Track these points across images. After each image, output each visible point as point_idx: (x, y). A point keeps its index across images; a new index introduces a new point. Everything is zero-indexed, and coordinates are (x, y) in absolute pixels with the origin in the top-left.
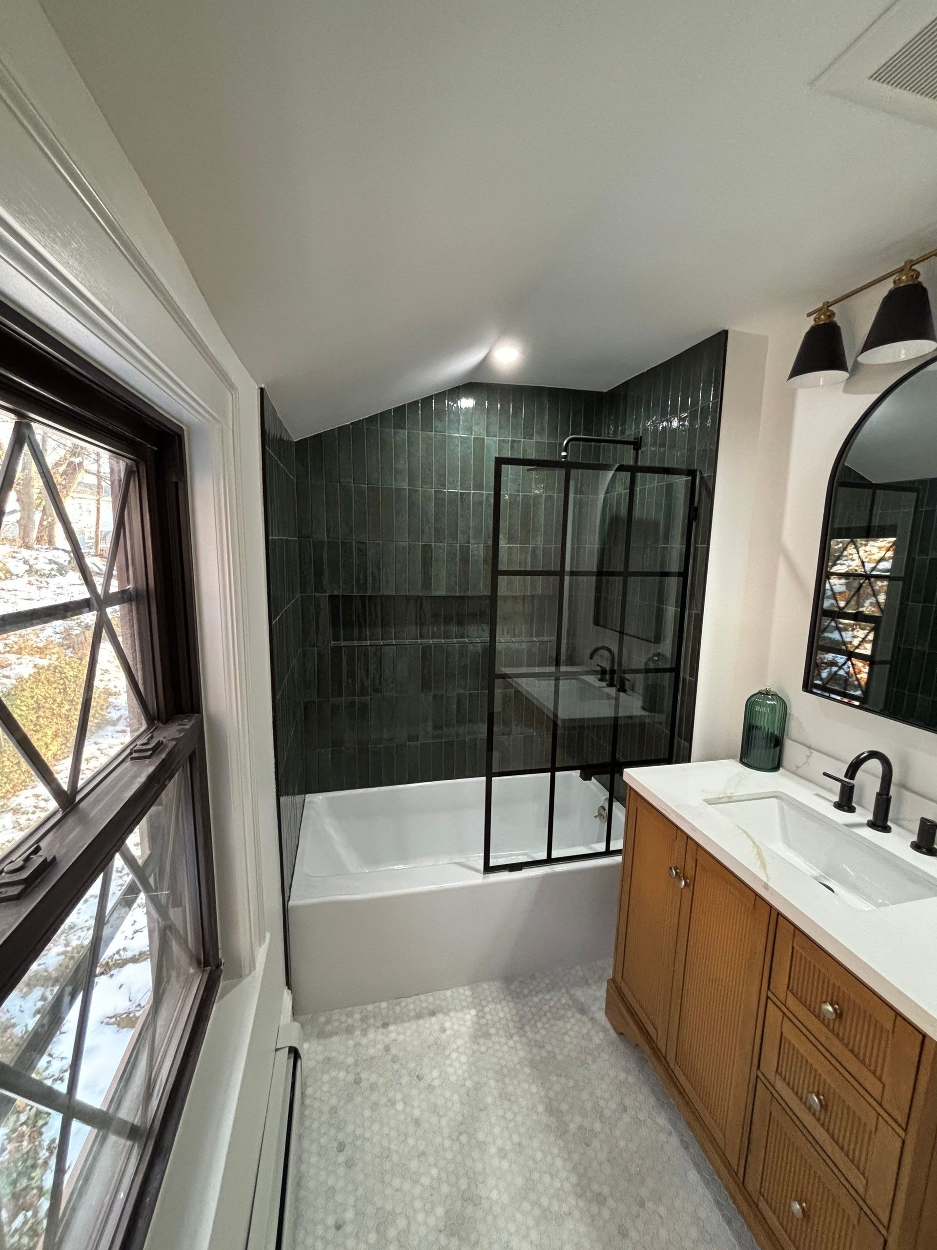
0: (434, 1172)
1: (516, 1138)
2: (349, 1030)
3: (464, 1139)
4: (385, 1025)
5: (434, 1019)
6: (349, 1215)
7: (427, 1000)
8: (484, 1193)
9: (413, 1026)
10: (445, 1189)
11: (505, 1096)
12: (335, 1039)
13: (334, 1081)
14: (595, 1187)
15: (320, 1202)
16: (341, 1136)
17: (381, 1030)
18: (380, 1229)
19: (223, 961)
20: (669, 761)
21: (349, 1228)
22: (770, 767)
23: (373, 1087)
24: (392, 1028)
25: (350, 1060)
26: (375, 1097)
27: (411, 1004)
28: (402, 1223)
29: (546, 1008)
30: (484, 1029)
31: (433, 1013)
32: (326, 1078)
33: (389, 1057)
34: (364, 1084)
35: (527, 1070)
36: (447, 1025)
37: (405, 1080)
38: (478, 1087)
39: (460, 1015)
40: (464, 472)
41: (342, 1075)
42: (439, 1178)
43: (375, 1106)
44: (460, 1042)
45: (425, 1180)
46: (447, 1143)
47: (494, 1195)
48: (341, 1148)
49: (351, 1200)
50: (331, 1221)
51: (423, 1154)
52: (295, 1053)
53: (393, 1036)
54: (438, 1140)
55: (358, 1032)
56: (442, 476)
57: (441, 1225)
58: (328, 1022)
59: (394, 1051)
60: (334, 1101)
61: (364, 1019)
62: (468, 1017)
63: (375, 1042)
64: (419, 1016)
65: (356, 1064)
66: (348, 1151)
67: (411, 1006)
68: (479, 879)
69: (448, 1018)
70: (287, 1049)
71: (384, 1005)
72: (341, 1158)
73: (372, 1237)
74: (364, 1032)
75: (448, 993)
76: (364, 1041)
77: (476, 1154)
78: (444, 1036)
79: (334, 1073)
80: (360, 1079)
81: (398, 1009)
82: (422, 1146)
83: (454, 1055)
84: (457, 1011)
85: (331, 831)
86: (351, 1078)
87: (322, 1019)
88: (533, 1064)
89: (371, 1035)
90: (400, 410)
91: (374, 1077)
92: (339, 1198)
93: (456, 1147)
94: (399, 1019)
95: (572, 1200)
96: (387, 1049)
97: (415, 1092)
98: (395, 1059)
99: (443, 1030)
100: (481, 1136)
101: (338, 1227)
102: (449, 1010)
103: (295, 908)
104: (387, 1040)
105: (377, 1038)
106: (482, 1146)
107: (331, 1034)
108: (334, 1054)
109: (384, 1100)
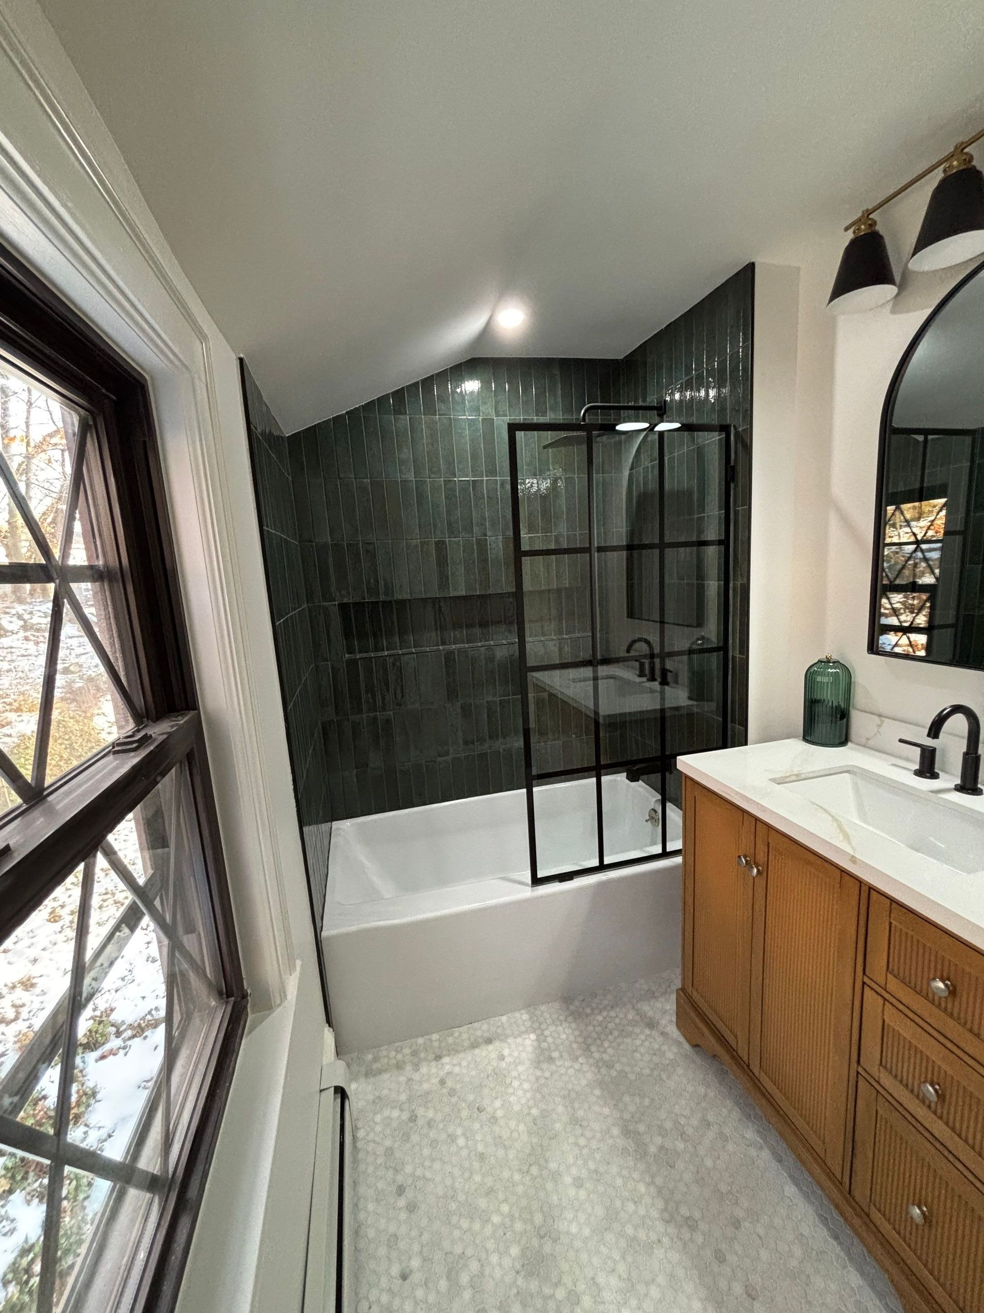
0: (505, 1208)
1: (592, 1165)
2: (399, 1066)
3: (534, 1170)
4: (438, 1058)
5: (490, 1047)
6: (415, 1263)
7: (483, 1028)
8: (562, 1226)
9: (469, 1056)
10: (519, 1226)
11: (575, 1121)
12: (386, 1076)
13: (388, 1121)
14: (684, 1211)
15: (382, 1251)
16: (400, 1179)
17: (433, 1064)
18: (452, 1275)
19: (249, 991)
20: (724, 746)
21: (417, 1277)
22: (837, 741)
23: (430, 1124)
24: (446, 1060)
25: (403, 1097)
26: (432, 1134)
27: (464, 1033)
28: (474, 1266)
29: (611, 1026)
30: (547, 1053)
31: (489, 1041)
32: (378, 1118)
33: (445, 1091)
34: (421, 1122)
35: (597, 1092)
36: (506, 1052)
37: (465, 1114)
38: (544, 1114)
39: (519, 1040)
40: (475, 457)
41: (395, 1113)
42: (512, 1217)
43: (434, 1143)
44: (521, 1068)
45: (496, 1219)
46: (517, 1177)
47: (574, 1229)
48: (401, 1190)
49: (416, 1248)
50: (395, 1270)
51: (491, 1191)
52: (341, 1093)
53: (448, 1068)
54: (506, 1174)
55: (409, 1067)
56: (450, 463)
57: (518, 1266)
58: (376, 1059)
59: (449, 1084)
60: (388, 1143)
61: (415, 1053)
62: (528, 1042)
63: (429, 1077)
64: (474, 1045)
65: (410, 1100)
66: (409, 1194)
67: (465, 1036)
68: (528, 892)
69: (506, 1045)
70: (333, 1089)
71: (435, 1037)
72: (402, 1203)
73: (443, 1284)
74: (416, 1067)
75: (504, 1019)
76: (416, 1076)
77: (549, 1186)
78: (503, 1064)
79: (387, 1113)
80: (416, 1116)
81: (450, 1040)
82: (489, 1181)
83: (516, 1084)
84: (515, 1037)
85: (362, 858)
86: (405, 1116)
88: (601, 1084)
89: (424, 1070)
90: (399, 394)
91: (430, 1114)
92: (402, 1245)
93: (527, 1180)
94: (454, 1050)
95: (660, 1227)
96: (442, 1082)
97: (477, 1126)
98: (452, 1092)
99: (502, 1058)
100: (553, 1166)
101: (404, 1277)
102: (507, 1037)
103: (328, 938)
104: (442, 1073)
105: (430, 1072)
106: (555, 1176)
107: (380, 1072)
108: (385, 1092)
109: (443, 1136)
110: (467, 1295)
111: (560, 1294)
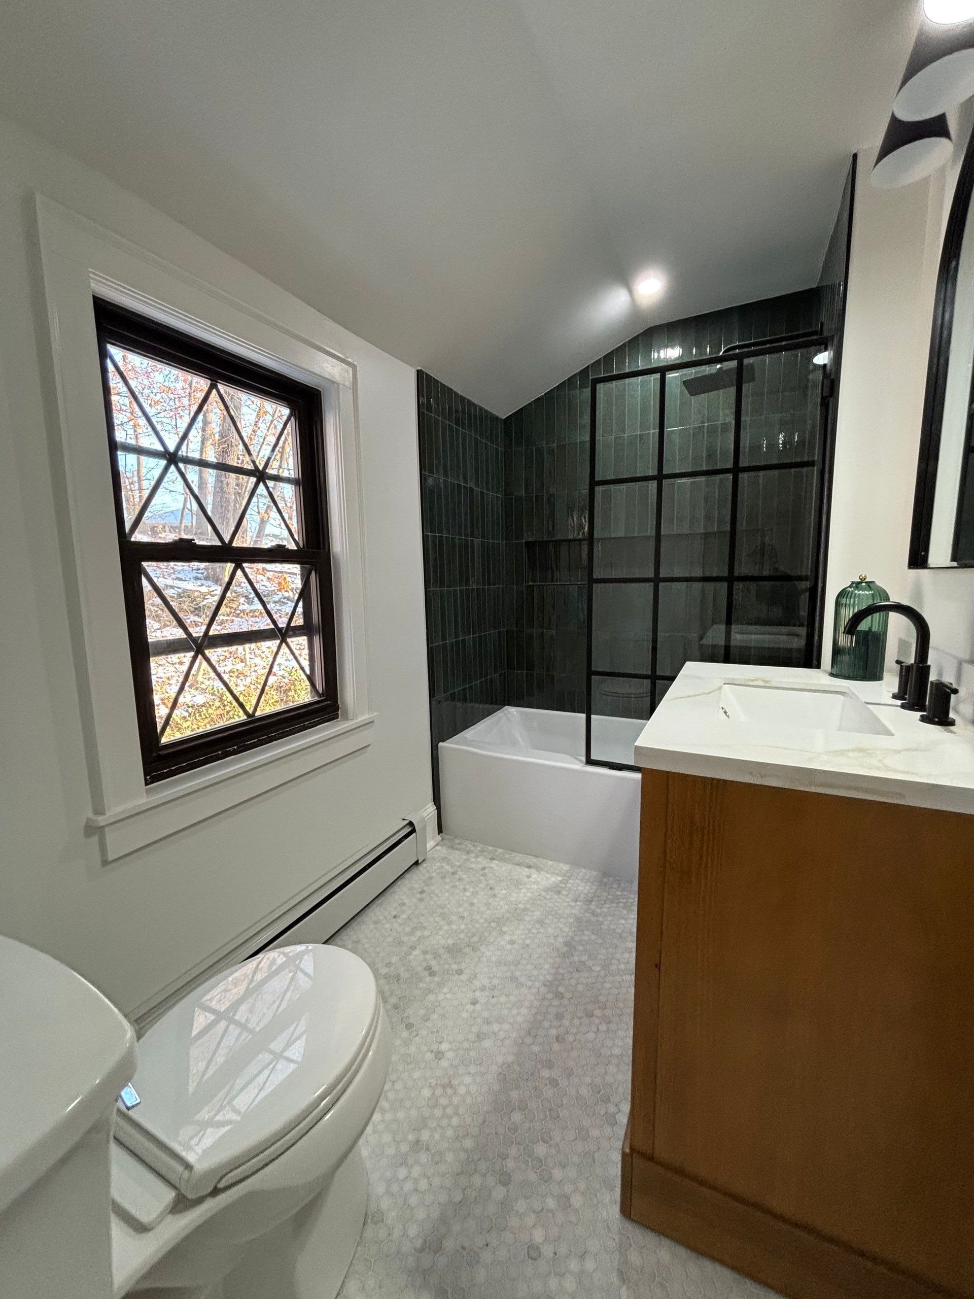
0: (463, 927)
1: (528, 942)
2: (469, 852)
3: (493, 925)
4: (492, 859)
5: (527, 870)
6: (404, 916)
7: (533, 860)
8: (483, 949)
9: (510, 866)
10: (462, 936)
11: (541, 922)
12: (457, 852)
14: (561, 989)
16: (425, 888)
17: (488, 860)
18: (414, 929)
21: (399, 920)
24: (495, 861)
25: (458, 864)
26: (457, 884)
27: (519, 857)
28: (426, 933)
30: (559, 889)
31: (529, 867)
32: (438, 864)
33: (482, 873)
34: (457, 876)
35: (571, 920)
36: (534, 876)
37: (481, 886)
38: (526, 910)
39: (548, 875)
41: (448, 867)
42: (462, 931)
43: (454, 887)
44: (535, 886)
45: (454, 927)
46: (481, 921)
47: (488, 954)
48: (422, 892)
49: (409, 912)
50: (394, 913)
51: (463, 918)
52: (412, 828)
53: (492, 865)
54: (478, 917)
55: (472, 855)
57: (446, 946)
58: (463, 845)
59: (486, 871)
60: (434, 874)
61: (482, 851)
62: (553, 879)
63: (478, 863)
64: (518, 864)
65: (460, 867)
66: (424, 895)
67: (517, 858)
69: (538, 873)
70: (407, 822)
71: (500, 850)
72: (419, 896)
73: (408, 929)
74: (477, 857)
75: (550, 863)
76: (473, 860)
77: (495, 934)
78: (526, 880)
79: (444, 865)
80: (456, 873)
81: (507, 856)
82: (466, 914)
83: (524, 891)
84: (547, 872)
86: (451, 870)
87: (458, 841)
88: (578, 920)
89: (480, 859)
91: (464, 876)
92: (404, 908)
93: (485, 925)
94: (503, 860)
95: (538, 984)
96: (484, 869)
97: (483, 893)
98: (484, 875)
99: (529, 877)
100: (505, 929)
101: (395, 917)
102: (543, 870)
104: (487, 865)
105: (483, 861)
106: (502, 933)
107: (456, 849)
108: (451, 857)
109: (461, 887)
110: (414, 939)
111: (455, 967)
